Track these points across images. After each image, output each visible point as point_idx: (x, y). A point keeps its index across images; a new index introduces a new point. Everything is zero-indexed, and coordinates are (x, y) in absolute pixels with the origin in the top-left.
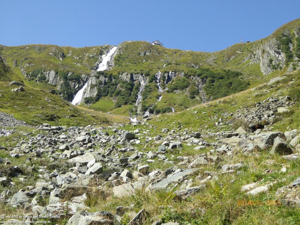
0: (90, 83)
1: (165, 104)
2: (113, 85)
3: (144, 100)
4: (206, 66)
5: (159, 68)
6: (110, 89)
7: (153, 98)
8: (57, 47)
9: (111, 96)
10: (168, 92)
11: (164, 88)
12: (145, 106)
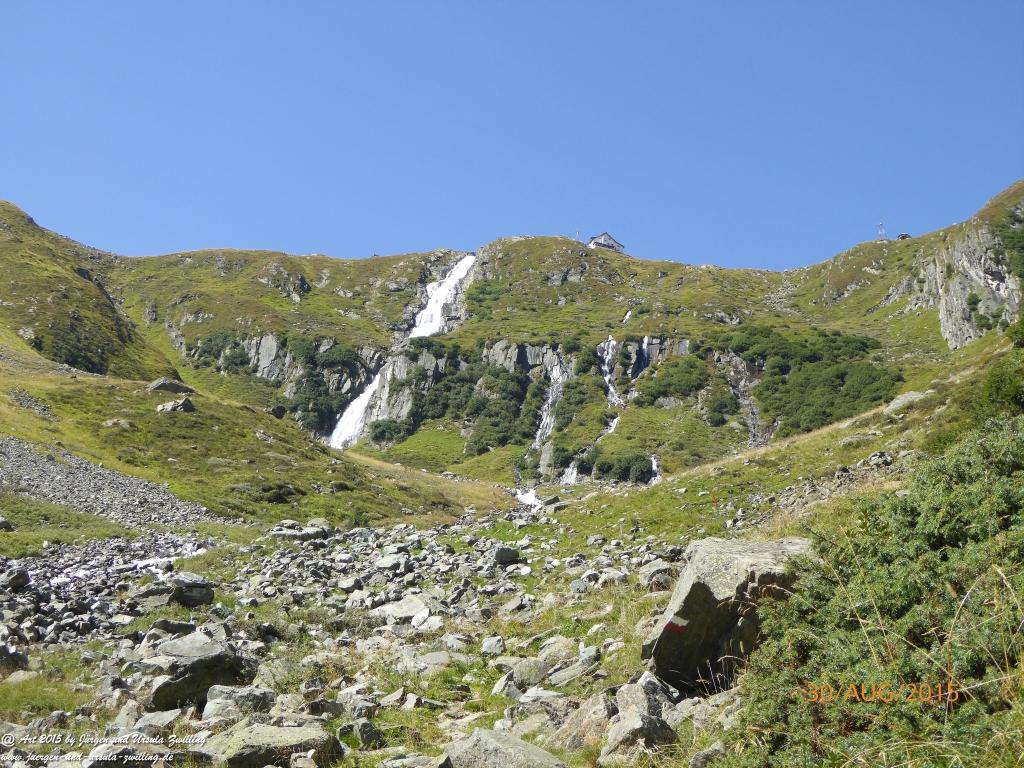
0: (389, 377)
1: (629, 443)
2: (463, 380)
3: (559, 429)
4: (763, 319)
5: (609, 325)
6: (451, 395)
7: (589, 425)
8: (284, 260)
9: (457, 417)
10: (639, 403)
11: (626, 392)
12: (564, 450)
